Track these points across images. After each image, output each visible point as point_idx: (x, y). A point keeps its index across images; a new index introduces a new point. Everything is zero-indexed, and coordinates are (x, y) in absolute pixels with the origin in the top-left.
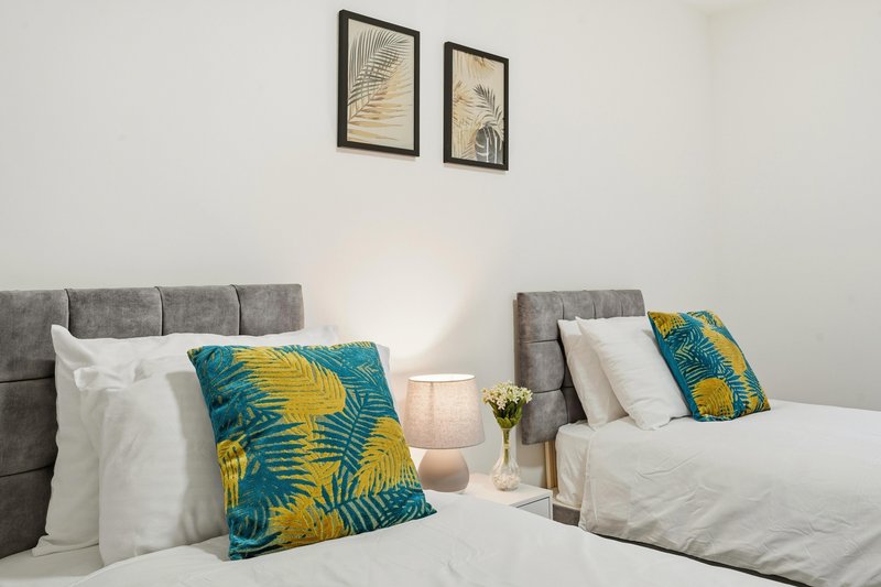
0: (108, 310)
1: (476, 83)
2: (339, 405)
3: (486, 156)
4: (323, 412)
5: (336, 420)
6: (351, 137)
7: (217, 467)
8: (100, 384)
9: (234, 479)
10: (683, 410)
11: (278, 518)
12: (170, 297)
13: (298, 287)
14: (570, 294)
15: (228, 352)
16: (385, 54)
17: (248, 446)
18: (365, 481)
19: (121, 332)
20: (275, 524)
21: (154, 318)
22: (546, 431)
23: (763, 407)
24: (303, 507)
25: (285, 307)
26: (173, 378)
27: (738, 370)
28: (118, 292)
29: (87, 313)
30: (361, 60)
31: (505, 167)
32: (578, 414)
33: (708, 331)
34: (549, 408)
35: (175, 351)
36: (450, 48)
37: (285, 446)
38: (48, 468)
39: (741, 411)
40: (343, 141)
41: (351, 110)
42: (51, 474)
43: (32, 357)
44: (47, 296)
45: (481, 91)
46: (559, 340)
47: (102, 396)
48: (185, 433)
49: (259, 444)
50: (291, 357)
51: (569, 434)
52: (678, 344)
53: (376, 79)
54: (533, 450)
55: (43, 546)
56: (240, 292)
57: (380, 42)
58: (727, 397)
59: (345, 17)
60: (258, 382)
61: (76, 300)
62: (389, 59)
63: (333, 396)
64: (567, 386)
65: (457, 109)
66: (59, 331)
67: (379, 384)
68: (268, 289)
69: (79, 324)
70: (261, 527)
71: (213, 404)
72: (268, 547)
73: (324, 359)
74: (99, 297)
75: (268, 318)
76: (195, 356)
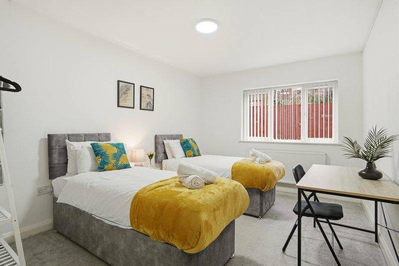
0: (75, 137)
1: (147, 94)
2: (116, 152)
3: (149, 108)
4: (113, 153)
5: (115, 154)
6: (120, 105)
7: (96, 161)
8: (76, 149)
9: (99, 162)
10: (184, 156)
11: (106, 167)
12: (85, 135)
13: (110, 134)
14: (166, 135)
15: (97, 143)
16: (127, 88)
17: (101, 157)
18: (120, 163)
19: (77, 141)
20: (105, 168)
21: (83, 139)
22: (160, 161)
23: (199, 155)
24: (110, 166)
25: (107, 137)
26: (88, 148)
27: (195, 149)
28: (76, 134)
29: (71, 137)
30: (122, 90)
31: (153, 110)
32: (167, 158)
33: (190, 142)
34: (161, 156)
35: (88, 144)
36: (141, 87)
37: (107, 157)
38: (66, 163)
39: (194, 156)
40: (118, 106)
41: (120, 100)
42: (67, 163)
43: (62, 145)
44: (64, 135)
45: (148, 95)
46: (164, 144)
47: (76, 151)
48: (91, 156)
49: (103, 157)
50: (108, 144)
51: (165, 162)
52: (184, 144)
53: (125, 93)
54: (158, 164)
55: (67, 174)
56: (99, 134)
57: (126, 86)
58: (192, 154)
59: (119, 81)
60: (102, 148)
61: (69, 135)
62: (128, 89)
63: (115, 150)
64: (165, 153)
65: (142, 99)
66: (67, 140)
67: (123, 149)
68: (104, 134)
69: (70, 139)
70: (103, 168)
71: (95, 151)
72: (105, 170)
73: (113, 145)
74: (73, 135)
75: (104, 139)
76: (91, 144)
